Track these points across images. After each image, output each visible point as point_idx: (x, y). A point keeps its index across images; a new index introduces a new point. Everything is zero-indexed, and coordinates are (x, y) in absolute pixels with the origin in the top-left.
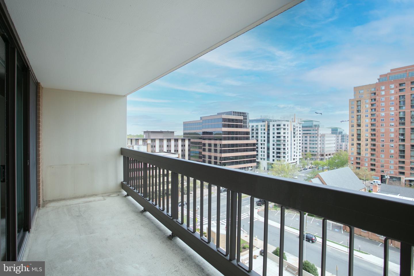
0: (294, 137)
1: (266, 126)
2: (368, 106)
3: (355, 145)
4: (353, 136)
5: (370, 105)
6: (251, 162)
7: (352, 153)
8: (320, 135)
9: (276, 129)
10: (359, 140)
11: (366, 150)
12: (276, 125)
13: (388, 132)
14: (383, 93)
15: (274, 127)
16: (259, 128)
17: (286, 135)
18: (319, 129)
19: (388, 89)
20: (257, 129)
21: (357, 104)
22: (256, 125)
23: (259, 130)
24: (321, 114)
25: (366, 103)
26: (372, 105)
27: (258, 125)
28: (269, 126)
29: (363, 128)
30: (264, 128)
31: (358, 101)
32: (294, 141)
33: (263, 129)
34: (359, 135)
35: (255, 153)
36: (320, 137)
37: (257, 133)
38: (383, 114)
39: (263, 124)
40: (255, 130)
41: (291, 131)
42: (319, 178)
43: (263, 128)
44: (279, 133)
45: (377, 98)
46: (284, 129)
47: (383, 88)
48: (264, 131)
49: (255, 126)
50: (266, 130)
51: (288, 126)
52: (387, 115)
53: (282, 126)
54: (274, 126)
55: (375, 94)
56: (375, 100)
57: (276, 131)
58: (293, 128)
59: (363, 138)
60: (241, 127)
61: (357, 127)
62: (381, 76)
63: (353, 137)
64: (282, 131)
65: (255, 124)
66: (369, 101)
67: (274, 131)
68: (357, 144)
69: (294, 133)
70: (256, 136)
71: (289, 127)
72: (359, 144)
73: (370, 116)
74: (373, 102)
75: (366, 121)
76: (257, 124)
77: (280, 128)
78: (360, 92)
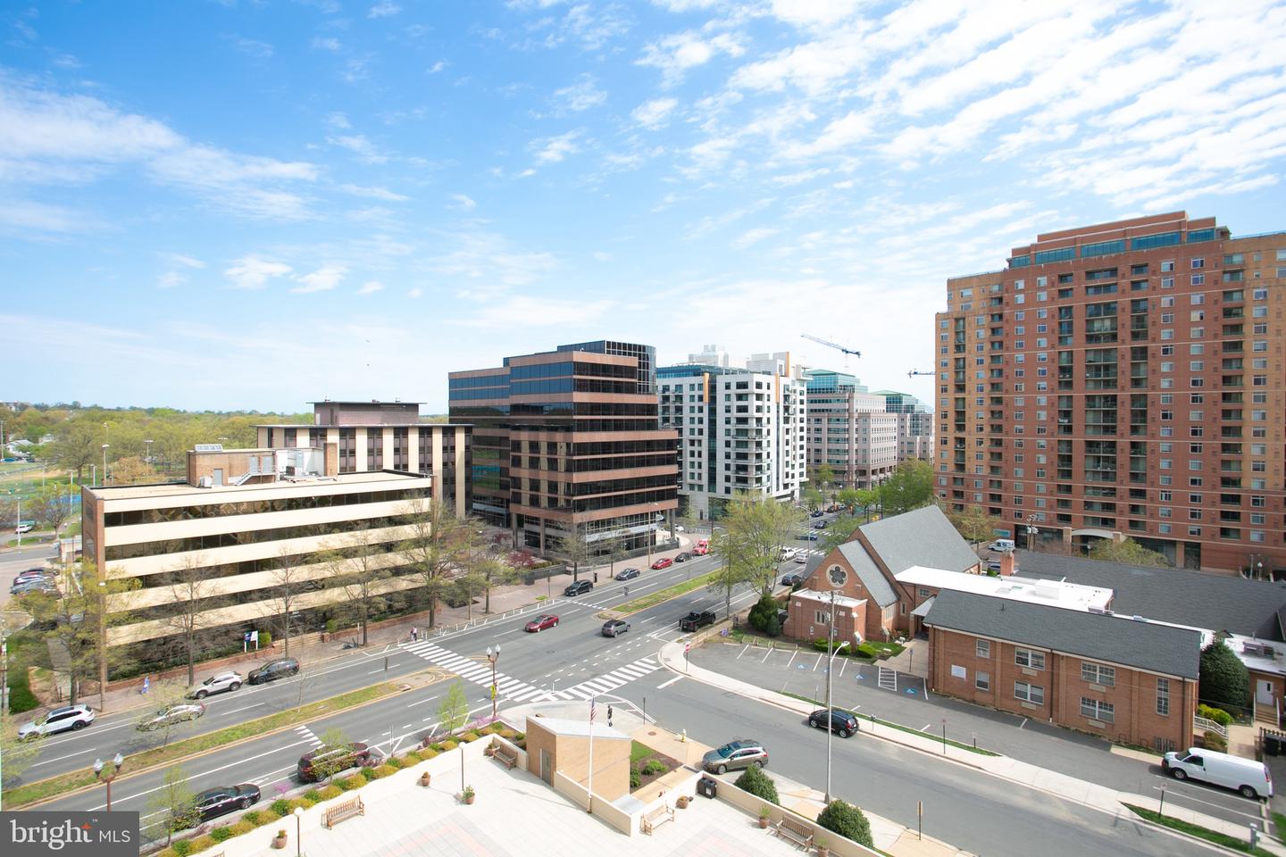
0: (786, 420)
1: (706, 387)
2: (984, 334)
3: (951, 443)
4: (945, 416)
5: (990, 332)
6: (661, 496)
7: (944, 466)
8: (856, 415)
9: (734, 398)
10: (961, 428)
11: (979, 457)
12: (733, 386)
13: (1032, 406)
14: (1021, 299)
15: (728, 392)
16: (686, 392)
17: (764, 415)
18: (853, 397)
19: (1032, 287)
20: (680, 398)
21: (956, 329)
22: (676, 386)
23: (686, 400)
24: (857, 353)
25: (979, 327)
26: (994, 331)
27: (681, 386)
28: (713, 388)
29: (971, 396)
30: (701, 393)
31: (957, 320)
32: (787, 431)
33: (696, 398)
34: (961, 415)
35: (672, 469)
36: (857, 420)
37: (679, 409)
38: (1020, 356)
39: (696, 380)
40: (672, 399)
41: (778, 404)
42: (859, 540)
43: (696, 393)
44: (743, 409)
45: (1006, 312)
46: (759, 397)
47: (1021, 285)
48: (701, 404)
49: (672, 388)
50: (706, 399)
51: (768, 388)
52: (1031, 360)
53: (753, 388)
54: (728, 387)
55: (1000, 300)
56: (1001, 316)
57: (735, 403)
58: (782, 394)
59: (971, 425)
60: (630, 389)
61: (955, 392)
62: (1015, 252)
63: (944, 421)
64: (753, 403)
65: (672, 382)
66: (985, 320)
67: (728, 403)
68: (956, 438)
69: (786, 409)
70: (676, 418)
71: (772, 392)
72: (961, 441)
73: (987, 361)
74: (997, 324)
75: (978, 375)
76: (678, 381)
77: (747, 394)
78: (965, 294)
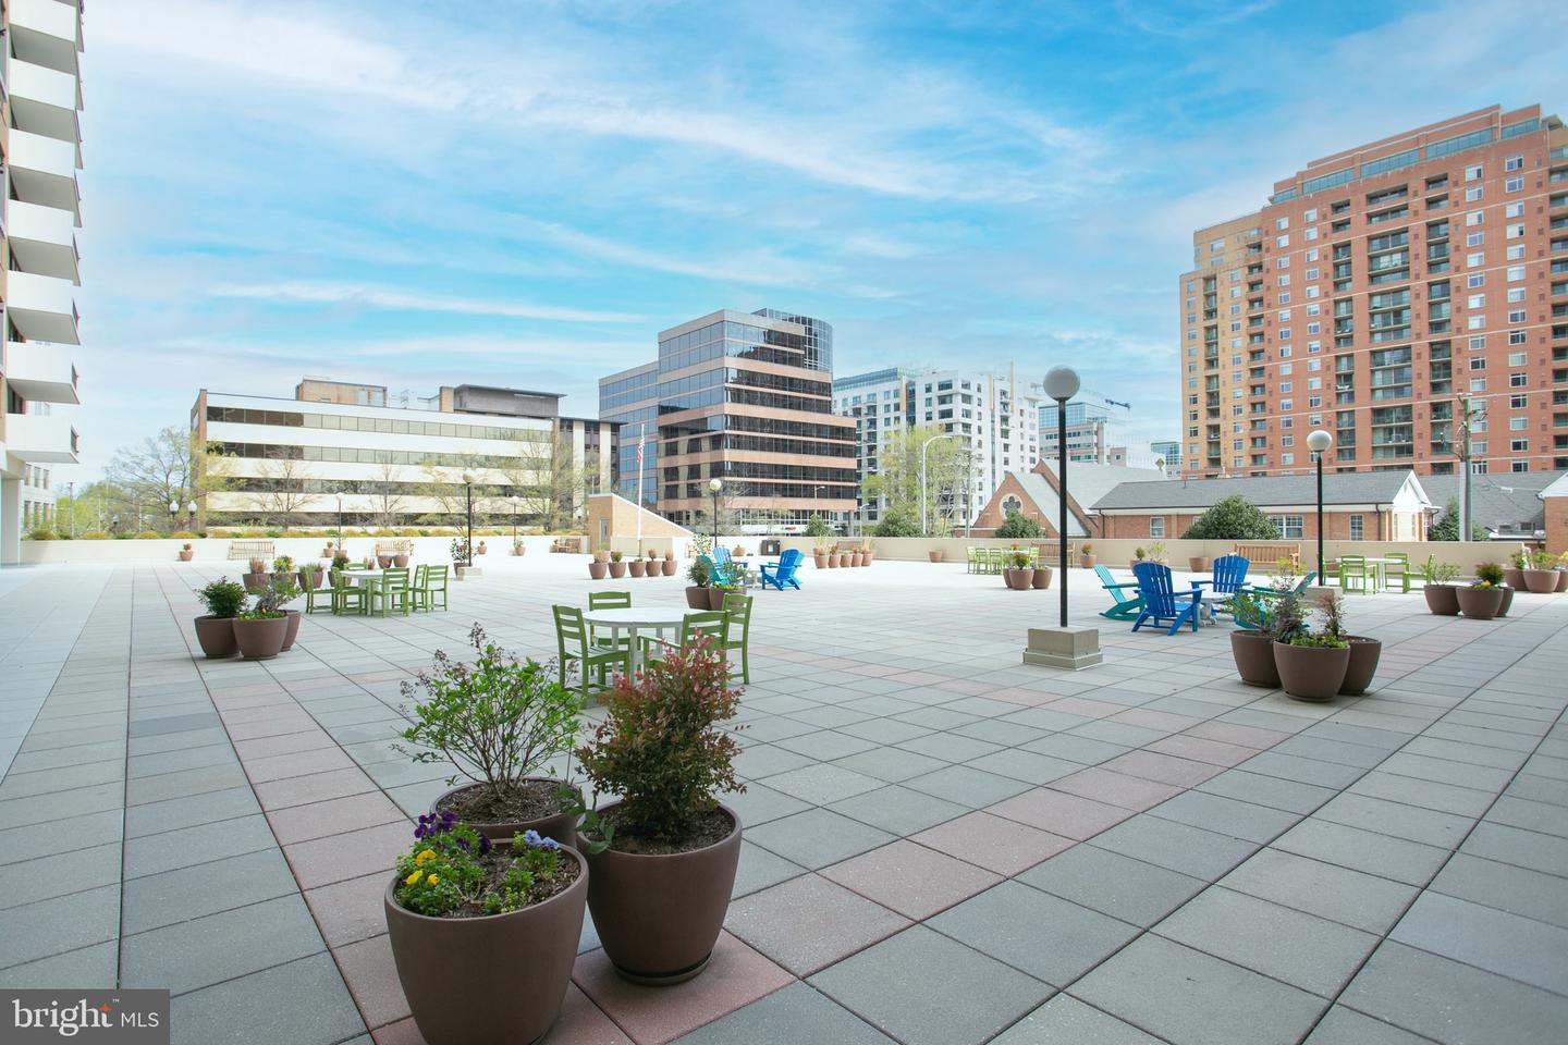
0: (1005, 433)
1: (903, 394)
2: (1240, 291)
3: (1203, 432)
4: (1195, 401)
5: (1247, 288)
6: (836, 493)
7: (1194, 462)
8: (1107, 452)
9: (935, 401)
10: (1214, 413)
11: (1238, 445)
12: (935, 388)
13: (1301, 373)
14: (1284, 241)
15: (929, 395)
16: (880, 403)
17: (974, 422)
18: (1102, 428)
19: (1300, 224)
20: (872, 409)
21: (1205, 290)
22: (869, 396)
23: (880, 410)
24: (1126, 405)
25: (1234, 283)
26: (1252, 286)
27: (874, 395)
28: (911, 394)
29: (1225, 371)
30: (897, 400)
31: (1207, 280)
32: (1006, 447)
33: (892, 407)
34: (1213, 396)
35: (849, 463)
36: (1108, 457)
37: (873, 423)
38: (1286, 314)
39: (891, 386)
40: (864, 411)
41: (993, 411)
43: (892, 401)
44: (947, 414)
45: (1267, 260)
46: (967, 399)
47: (1284, 223)
48: (897, 414)
49: (864, 399)
50: (903, 407)
51: (979, 390)
52: (1300, 317)
53: (957, 387)
54: (928, 390)
55: (1259, 246)
56: (1260, 267)
57: (937, 408)
58: (998, 400)
59: (1225, 408)
61: (1205, 369)
62: (1278, 186)
63: (1194, 407)
64: (957, 406)
65: (863, 392)
66: (1241, 274)
67: (929, 409)
68: (1209, 427)
69: (1005, 419)
70: (869, 433)
71: (984, 396)
72: (1215, 429)
73: (1245, 323)
74: (1256, 276)
75: (1234, 344)
76: (870, 389)
77: (951, 395)
78: (1216, 246)
